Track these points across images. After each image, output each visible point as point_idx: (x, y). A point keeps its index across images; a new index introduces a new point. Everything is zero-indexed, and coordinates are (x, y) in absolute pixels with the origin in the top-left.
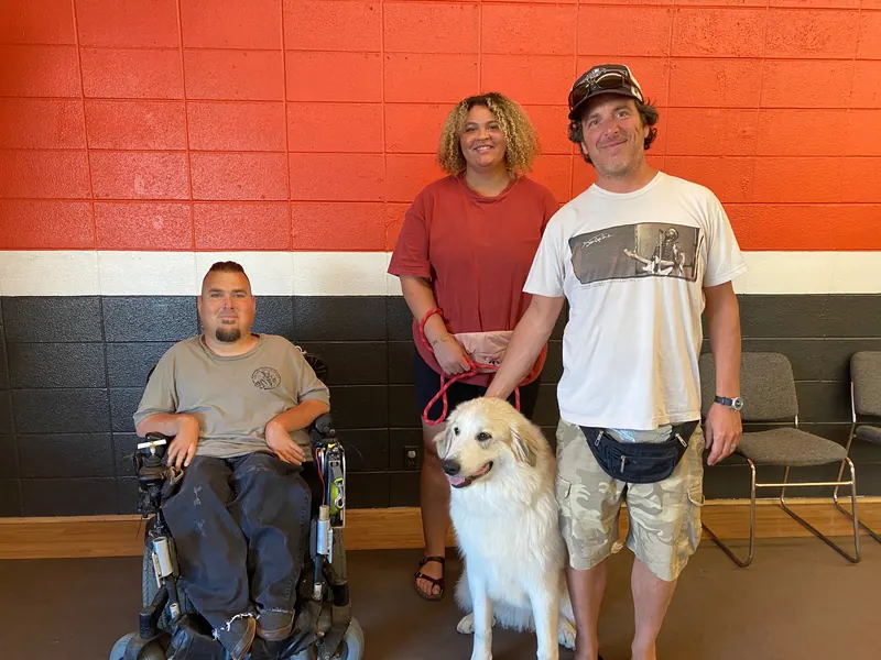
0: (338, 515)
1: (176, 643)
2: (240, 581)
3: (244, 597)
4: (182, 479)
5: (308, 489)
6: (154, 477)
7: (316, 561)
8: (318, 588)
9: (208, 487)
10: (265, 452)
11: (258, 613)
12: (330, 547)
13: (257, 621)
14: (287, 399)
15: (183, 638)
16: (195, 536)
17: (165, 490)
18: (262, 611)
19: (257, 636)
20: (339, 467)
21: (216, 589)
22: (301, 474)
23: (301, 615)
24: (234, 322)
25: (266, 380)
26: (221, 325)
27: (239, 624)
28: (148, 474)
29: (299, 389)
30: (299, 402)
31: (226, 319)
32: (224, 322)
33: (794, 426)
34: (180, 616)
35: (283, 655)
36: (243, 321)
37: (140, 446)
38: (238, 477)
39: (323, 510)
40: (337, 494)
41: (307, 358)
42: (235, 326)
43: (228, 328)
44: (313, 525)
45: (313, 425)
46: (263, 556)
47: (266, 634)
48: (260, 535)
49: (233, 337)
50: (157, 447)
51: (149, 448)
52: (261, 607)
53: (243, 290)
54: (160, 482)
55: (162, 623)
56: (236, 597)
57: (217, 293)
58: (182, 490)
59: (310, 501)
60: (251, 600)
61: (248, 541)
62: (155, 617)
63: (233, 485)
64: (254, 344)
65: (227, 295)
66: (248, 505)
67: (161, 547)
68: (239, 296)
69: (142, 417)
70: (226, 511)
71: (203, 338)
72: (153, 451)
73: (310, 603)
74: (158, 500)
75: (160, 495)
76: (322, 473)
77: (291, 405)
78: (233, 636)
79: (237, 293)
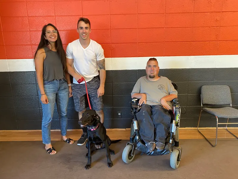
0: (178, 123)
1: (137, 145)
2: (152, 134)
4: (141, 108)
5: (170, 116)
7: (171, 134)
8: (171, 141)
9: (146, 111)
10: (160, 105)
12: (175, 131)
13: (156, 144)
14: (166, 93)
15: (139, 144)
17: (137, 111)
18: (157, 142)
20: (179, 112)
21: (147, 135)
22: (169, 112)
23: (167, 146)
24: (153, 74)
25: (161, 88)
27: (152, 144)
28: (134, 106)
29: (169, 91)
30: (169, 94)
31: (151, 73)
32: (151, 74)
34: (138, 139)
35: (161, 154)
36: (155, 73)
37: (133, 100)
38: (153, 110)
39: (174, 121)
41: (172, 83)
42: (154, 74)
43: (152, 75)
44: (171, 125)
45: (173, 100)
47: (158, 148)
48: (157, 125)
49: (153, 77)
52: (157, 141)
53: (156, 66)
54: (136, 109)
55: (134, 141)
56: (151, 138)
57: (150, 66)
58: (140, 111)
59: (170, 119)
60: (154, 139)
61: (155, 126)
62: (133, 139)
63: (152, 112)
64: (159, 79)
65: (152, 67)
67: (135, 123)
69: (133, 94)
70: (150, 118)
71: (147, 77)
72: (135, 101)
73: (169, 143)
74: (135, 113)
75: (136, 111)
76: (174, 113)
77: (167, 95)
78: (150, 146)
79: (155, 66)
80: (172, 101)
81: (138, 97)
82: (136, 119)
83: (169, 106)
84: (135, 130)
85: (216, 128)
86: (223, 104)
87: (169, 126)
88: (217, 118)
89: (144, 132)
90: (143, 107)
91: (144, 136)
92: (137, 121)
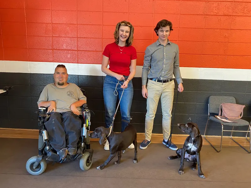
0: (88, 127)
1: (48, 155)
2: (64, 142)
3: (65, 145)
4: (50, 117)
6: (42, 116)
7: (83, 137)
8: (83, 144)
9: (56, 119)
10: (70, 112)
11: (68, 149)
12: (86, 134)
13: (68, 151)
14: (76, 99)
15: (50, 154)
16: (53, 130)
17: (46, 120)
19: (68, 154)
20: (89, 116)
21: (58, 143)
22: (79, 117)
23: (79, 150)
24: (62, 81)
25: (70, 94)
26: (59, 81)
27: (63, 151)
30: (79, 100)
31: (60, 80)
32: (60, 81)
34: (49, 150)
35: (74, 159)
36: (64, 81)
38: (63, 117)
39: (84, 125)
40: (88, 122)
42: (62, 82)
43: (61, 82)
44: (82, 129)
46: (70, 136)
47: (70, 153)
49: (62, 84)
50: (43, 110)
51: (41, 109)
52: (69, 147)
53: (65, 72)
54: (44, 118)
56: (63, 145)
57: (58, 73)
58: (50, 120)
59: (81, 123)
61: (66, 132)
62: (43, 149)
63: (62, 119)
64: (67, 85)
65: (61, 74)
66: (66, 124)
67: (45, 132)
69: (39, 103)
70: (60, 125)
71: (55, 84)
72: (42, 110)
73: (81, 147)
74: (43, 122)
75: (44, 121)
76: (84, 117)
77: (77, 101)
78: (62, 154)
79: (63, 73)
80: (82, 107)
81: (46, 105)
82: (45, 129)
83: (79, 112)
84: (45, 140)
87: (80, 131)
89: (55, 140)
90: (52, 115)
91: (55, 145)
92: (47, 130)
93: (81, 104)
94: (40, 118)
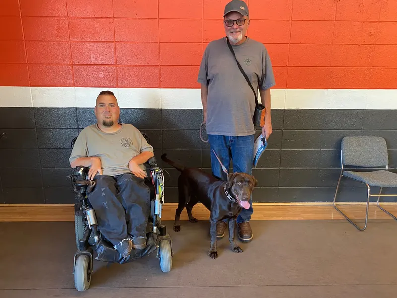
1: (99, 251)
3: (126, 232)
7: (154, 217)
8: (155, 228)
9: (108, 188)
11: (132, 239)
12: (161, 211)
13: (132, 242)
14: (135, 151)
15: (102, 249)
16: (103, 209)
18: (134, 238)
19: (133, 248)
20: (161, 179)
21: (114, 230)
22: (145, 182)
23: (150, 239)
24: (110, 118)
25: (126, 143)
26: (104, 119)
27: (125, 243)
28: (81, 183)
29: (140, 147)
30: (141, 152)
31: (106, 116)
32: (106, 118)
33: (386, 170)
35: (143, 255)
36: (114, 117)
38: (119, 184)
39: (157, 196)
40: (161, 190)
42: (111, 119)
43: (108, 120)
46: (132, 216)
47: (136, 247)
48: (130, 208)
49: (110, 124)
52: (133, 236)
53: (114, 103)
54: (86, 186)
56: (122, 233)
57: (102, 105)
58: (96, 190)
59: (150, 193)
60: (128, 234)
61: (125, 210)
63: (117, 187)
64: (120, 128)
65: (107, 105)
66: (124, 195)
68: (112, 106)
69: (73, 160)
70: (116, 198)
71: (98, 125)
73: (152, 234)
74: (84, 194)
76: (153, 181)
77: (138, 154)
80: (147, 164)
81: (86, 164)
83: (144, 172)
84: (91, 226)
85: (365, 203)
86: (375, 166)
88: (368, 187)
89: (109, 226)
90: (99, 180)
91: (109, 233)
93: (145, 159)
94: (79, 188)
